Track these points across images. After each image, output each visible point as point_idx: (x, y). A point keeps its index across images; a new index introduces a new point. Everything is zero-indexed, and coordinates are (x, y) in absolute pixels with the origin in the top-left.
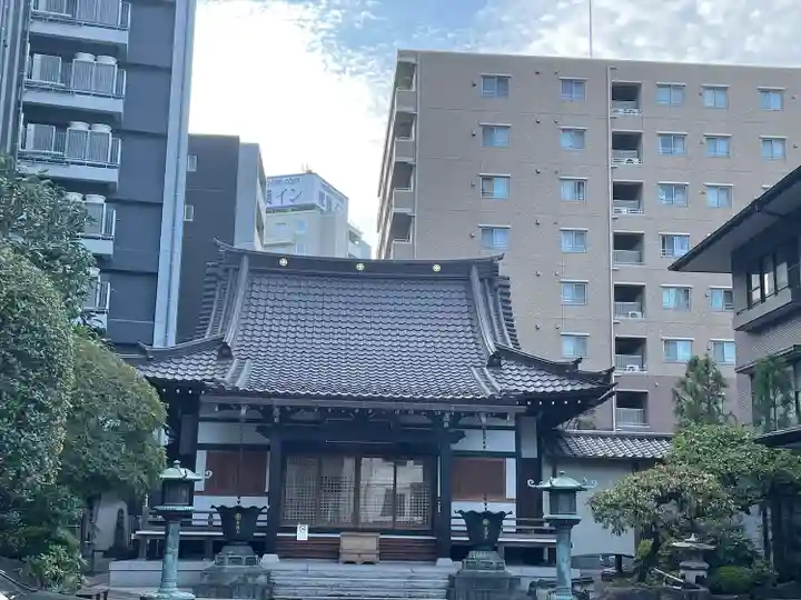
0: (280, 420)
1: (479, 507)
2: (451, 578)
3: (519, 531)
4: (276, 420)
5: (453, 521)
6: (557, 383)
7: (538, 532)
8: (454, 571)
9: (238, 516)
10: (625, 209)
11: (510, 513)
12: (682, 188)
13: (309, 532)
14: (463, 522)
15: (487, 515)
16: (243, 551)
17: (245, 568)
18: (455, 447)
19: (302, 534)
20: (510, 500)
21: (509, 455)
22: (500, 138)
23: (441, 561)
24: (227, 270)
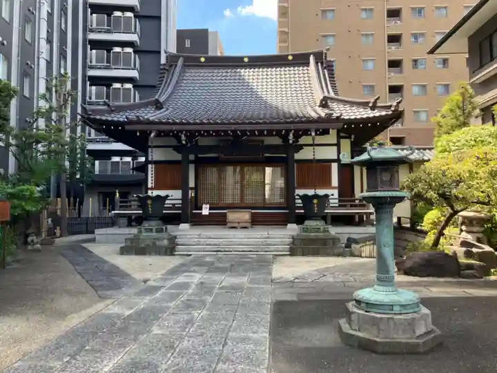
0: (186, 141)
1: (310, 192)
2: (293, 238)
3: (340, 206)
4: (184, 142)
5: (297, 201)
6: (363, 113)
7: (351, 206)
8: (295, 233)
9: (149, 202)
10: (393, 47)
11: (333, 195)
12: (422, 35)
13: (210, 210)
14: (300, 201)
15: (316, 196)
16: (154, 224)
17: (154, 234)
18: (297, 156)
19: (206, 211)
20: (334, 188)
21: (334, 161)
22: (330, 15)
23: (290, 226)
24: (171, 66)
